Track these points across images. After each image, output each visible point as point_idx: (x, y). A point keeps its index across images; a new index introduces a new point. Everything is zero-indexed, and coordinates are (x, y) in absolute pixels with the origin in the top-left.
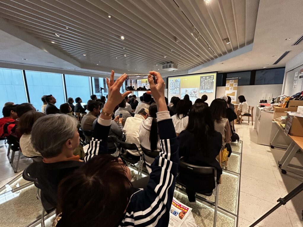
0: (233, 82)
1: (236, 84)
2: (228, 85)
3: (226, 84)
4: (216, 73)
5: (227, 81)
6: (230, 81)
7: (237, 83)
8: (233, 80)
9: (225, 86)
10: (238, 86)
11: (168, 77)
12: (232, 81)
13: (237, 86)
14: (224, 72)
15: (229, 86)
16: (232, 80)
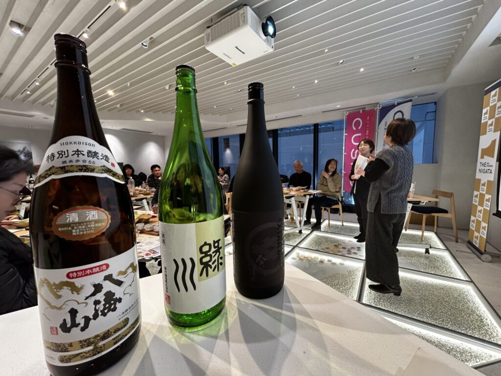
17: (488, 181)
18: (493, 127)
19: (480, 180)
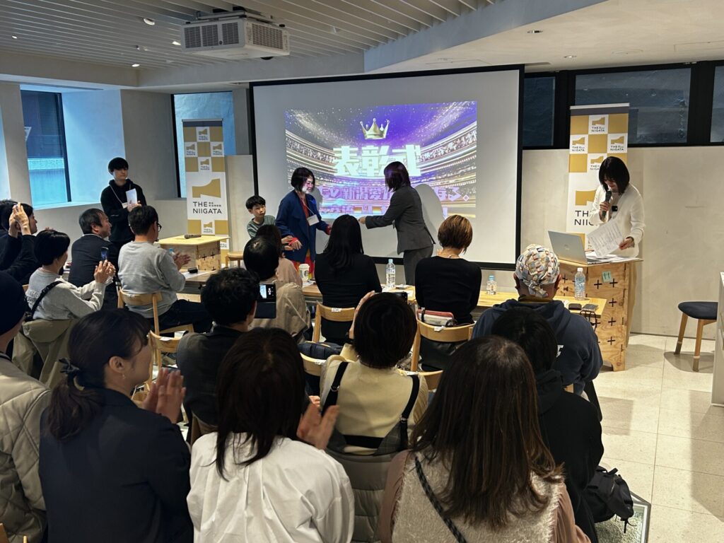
0: (606, 127)
1: (621, 140)
2: (582, 141)
3: (573, 138)
4: (518, 71)
5: (575, 122)
6: (592, 118)
7: (626, 136)
8: (606, 116)
9: (567, 147)
10: (629, 146)
11: (252, 85)
12: (602, 121)
13: (626, 150)
14: (558, 70)
15: (586, 146)
16: (598, 117)
17: (216, 221)
18: (210, 166)
19: (200, 221)
